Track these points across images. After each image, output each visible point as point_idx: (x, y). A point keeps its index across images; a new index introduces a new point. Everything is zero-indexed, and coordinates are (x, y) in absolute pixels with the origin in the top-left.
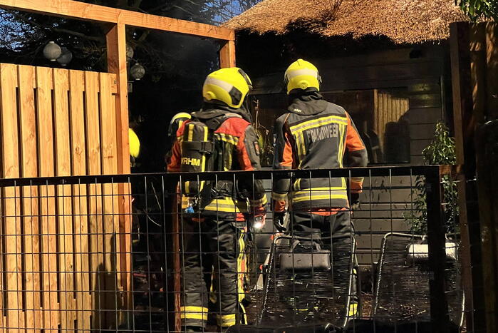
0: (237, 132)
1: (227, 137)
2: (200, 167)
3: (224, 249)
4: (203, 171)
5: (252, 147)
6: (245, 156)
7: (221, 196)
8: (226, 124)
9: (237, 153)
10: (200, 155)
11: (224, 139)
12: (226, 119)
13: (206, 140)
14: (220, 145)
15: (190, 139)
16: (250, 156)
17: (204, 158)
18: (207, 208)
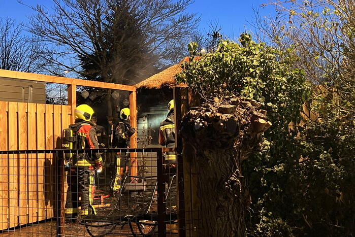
0: (86, 131)
1: (82, 134)
2: (70, 147)
3: (83, 180)
4: (71, 149)
5: (93, 137)
6: (90, 141)
7: (81, 159)
8: (82, 128)
9: (87, 140)
10: (69, 143)
11: (80, 135)
12: (81, 126)
13: (71, 136)
14: (79, 138)
15: (64, 136)
16: (92, 141)
17: (71, 143)
18: (76, 165)
